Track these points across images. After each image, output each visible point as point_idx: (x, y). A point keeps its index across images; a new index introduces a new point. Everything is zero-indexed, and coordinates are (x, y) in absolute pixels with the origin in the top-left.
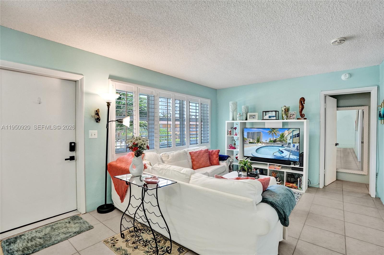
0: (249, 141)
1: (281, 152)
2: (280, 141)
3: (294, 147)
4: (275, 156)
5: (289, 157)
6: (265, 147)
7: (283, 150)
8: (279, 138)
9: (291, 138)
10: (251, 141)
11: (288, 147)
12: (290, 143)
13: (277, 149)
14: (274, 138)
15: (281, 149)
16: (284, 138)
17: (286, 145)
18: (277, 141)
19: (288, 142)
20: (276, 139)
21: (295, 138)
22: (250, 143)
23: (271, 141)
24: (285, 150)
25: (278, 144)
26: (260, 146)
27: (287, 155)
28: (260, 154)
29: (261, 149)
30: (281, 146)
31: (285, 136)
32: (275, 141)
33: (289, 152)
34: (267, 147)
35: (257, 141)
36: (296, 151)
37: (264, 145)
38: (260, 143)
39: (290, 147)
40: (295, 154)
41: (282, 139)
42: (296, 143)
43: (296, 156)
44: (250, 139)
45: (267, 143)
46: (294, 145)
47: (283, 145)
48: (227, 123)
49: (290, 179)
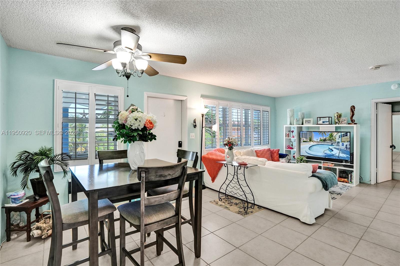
0: (303, 140)
1: (331, 151)
2: (330, 140)
3: (343, 146)
4: (325, 153)
5: (339, 155)
6: (317, 145)
7: (333, 148)
8: (328, 137)
9: (339, 137)
10: (305, 140)
11: (337, 145)
12: (339, 142)
13: (326, 147)
14: (324, 138)
15: (331, 147)
16: (333, 137)
17: (335, 144)
18: (326, 140)
19: (337, 141)
20: (325, 138)
21: (344, 137)
22: (304, 141)
23: (321, 140)
24: (334, 148)
25: (328, 143)
26: (312, 144)
27: (337, 153)
28: (312, 151)
29: (313, 146)
30: (330, 144)
31: (334, 136)
32: (325, 140)
33: (339, 150)
34: (318, 145)
35: (310, 140)
36: (345, 149)
37: (315, 143)
38: (312, 142)
39: (339, 146)
40: (345, 153)
41: (331, 138)
42: (344, 142)
43: (346, 154)
44: (304, 138)
45: (318, 142)
46: (343, 144)
47: (332, 144)
48: (285, 127)
49: (342, 174)
